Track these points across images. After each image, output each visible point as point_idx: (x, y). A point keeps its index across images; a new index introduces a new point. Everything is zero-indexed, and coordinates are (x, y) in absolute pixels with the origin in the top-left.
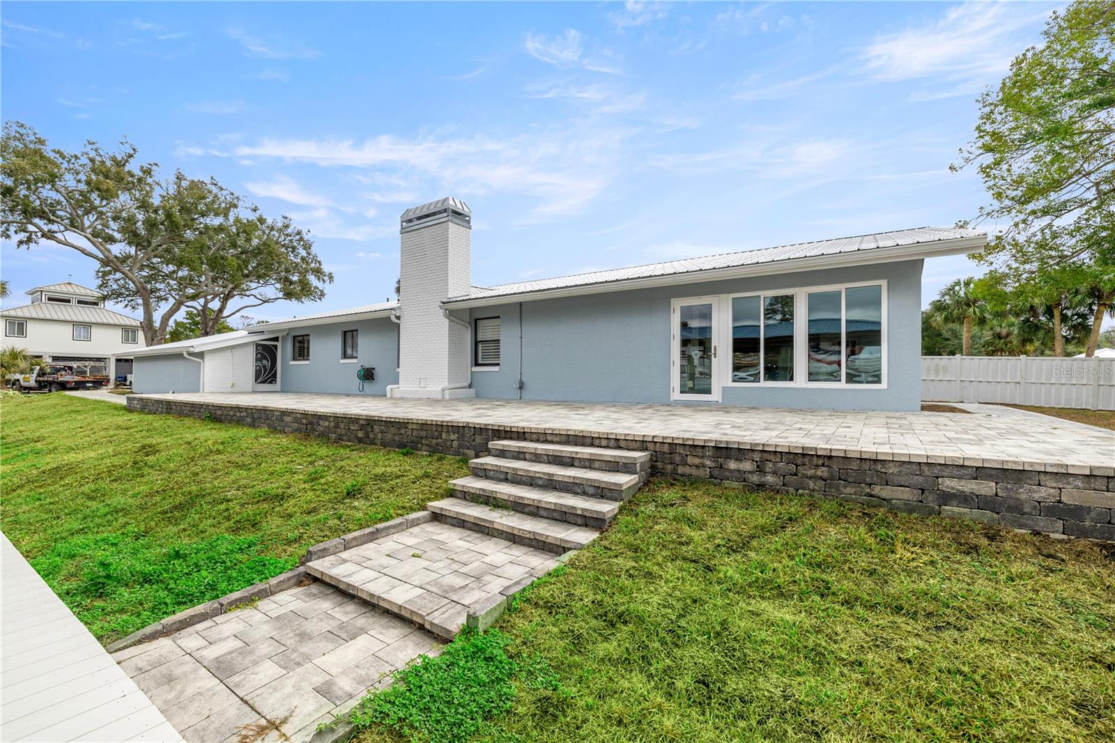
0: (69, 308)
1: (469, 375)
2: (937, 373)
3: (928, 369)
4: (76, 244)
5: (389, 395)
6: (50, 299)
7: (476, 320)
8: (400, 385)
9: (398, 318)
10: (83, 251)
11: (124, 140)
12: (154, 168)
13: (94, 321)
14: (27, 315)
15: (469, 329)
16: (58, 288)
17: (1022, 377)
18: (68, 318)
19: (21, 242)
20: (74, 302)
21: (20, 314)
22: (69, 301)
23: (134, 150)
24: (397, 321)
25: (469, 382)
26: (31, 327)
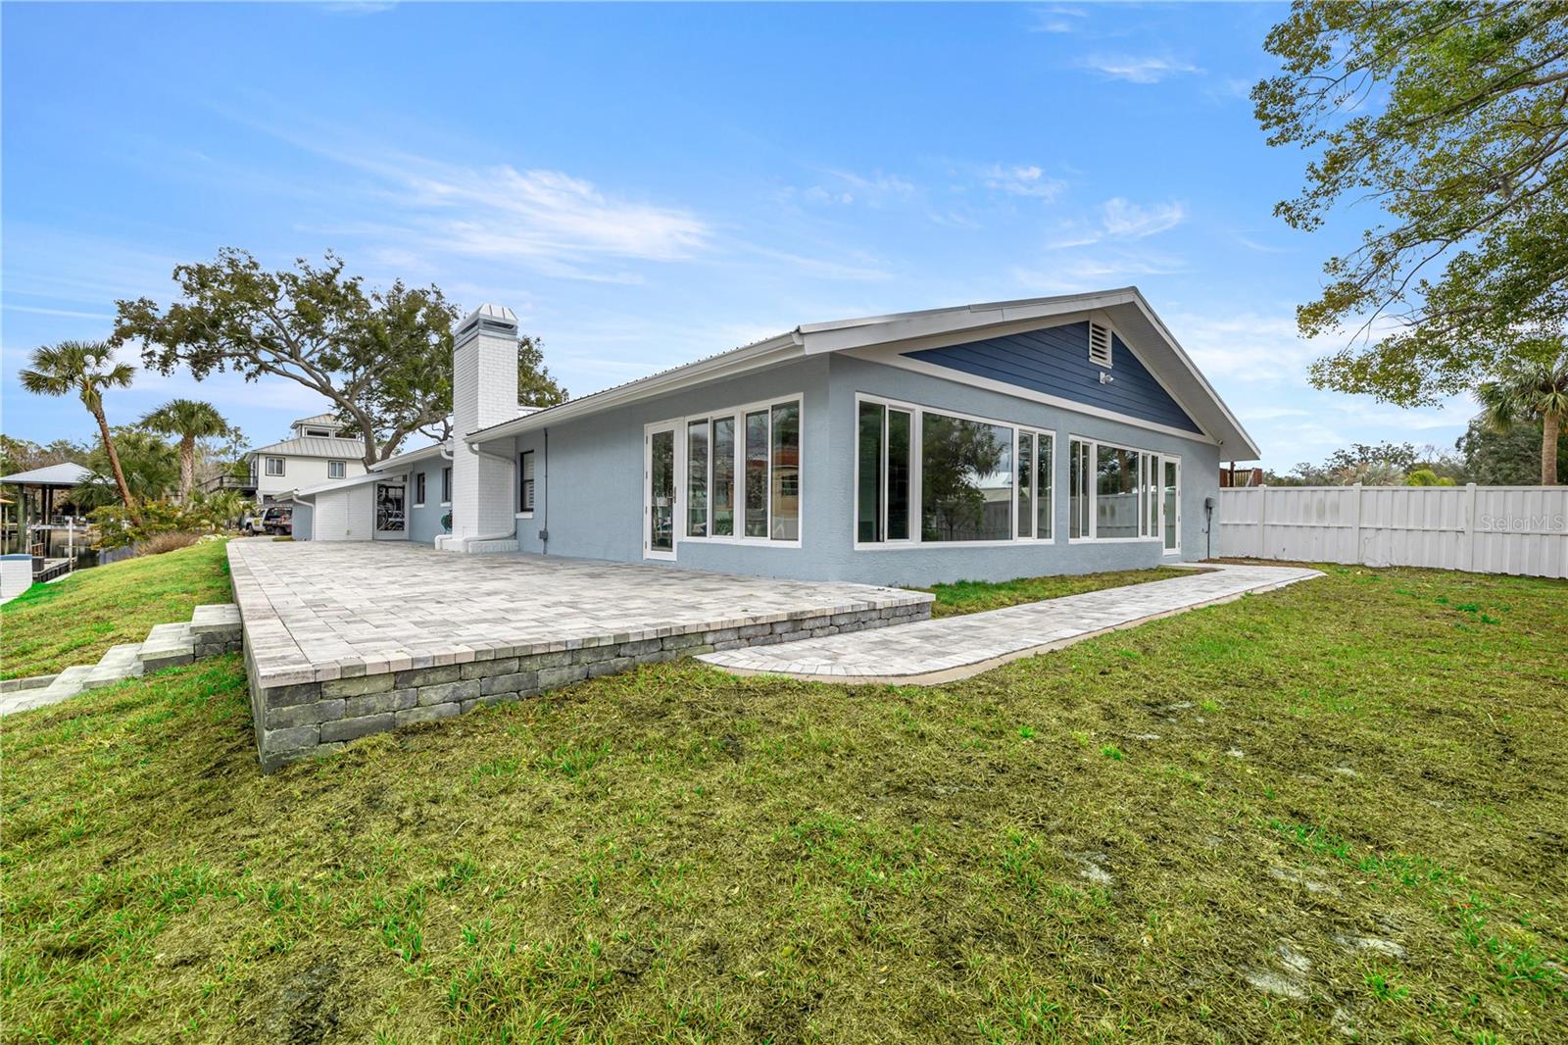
0: (326, 442)
1: (513, 523)
2: (1321, 514)
3: (1307, 509)
4: (294, 373)
5: (437, 546)
6: (309, 433)
7: (522, 454)
8: (453, 535)
9: (451, 454)
10: (302, 381)
11: (329, 255)
12: (359, 282)
13: (348, 456)
14: (286, 452)
15: (513, 466)
16: (317, 421)
17: (1467, 522)
18: (324, 454)
19: (249, 375)
20: (332, 434)
21: (279, 450)
22: (327, 435)
23: (341, 264)
24: (450, 458)
25: (512, 531)
26: (289, 464)
